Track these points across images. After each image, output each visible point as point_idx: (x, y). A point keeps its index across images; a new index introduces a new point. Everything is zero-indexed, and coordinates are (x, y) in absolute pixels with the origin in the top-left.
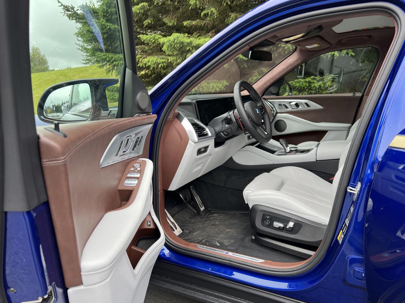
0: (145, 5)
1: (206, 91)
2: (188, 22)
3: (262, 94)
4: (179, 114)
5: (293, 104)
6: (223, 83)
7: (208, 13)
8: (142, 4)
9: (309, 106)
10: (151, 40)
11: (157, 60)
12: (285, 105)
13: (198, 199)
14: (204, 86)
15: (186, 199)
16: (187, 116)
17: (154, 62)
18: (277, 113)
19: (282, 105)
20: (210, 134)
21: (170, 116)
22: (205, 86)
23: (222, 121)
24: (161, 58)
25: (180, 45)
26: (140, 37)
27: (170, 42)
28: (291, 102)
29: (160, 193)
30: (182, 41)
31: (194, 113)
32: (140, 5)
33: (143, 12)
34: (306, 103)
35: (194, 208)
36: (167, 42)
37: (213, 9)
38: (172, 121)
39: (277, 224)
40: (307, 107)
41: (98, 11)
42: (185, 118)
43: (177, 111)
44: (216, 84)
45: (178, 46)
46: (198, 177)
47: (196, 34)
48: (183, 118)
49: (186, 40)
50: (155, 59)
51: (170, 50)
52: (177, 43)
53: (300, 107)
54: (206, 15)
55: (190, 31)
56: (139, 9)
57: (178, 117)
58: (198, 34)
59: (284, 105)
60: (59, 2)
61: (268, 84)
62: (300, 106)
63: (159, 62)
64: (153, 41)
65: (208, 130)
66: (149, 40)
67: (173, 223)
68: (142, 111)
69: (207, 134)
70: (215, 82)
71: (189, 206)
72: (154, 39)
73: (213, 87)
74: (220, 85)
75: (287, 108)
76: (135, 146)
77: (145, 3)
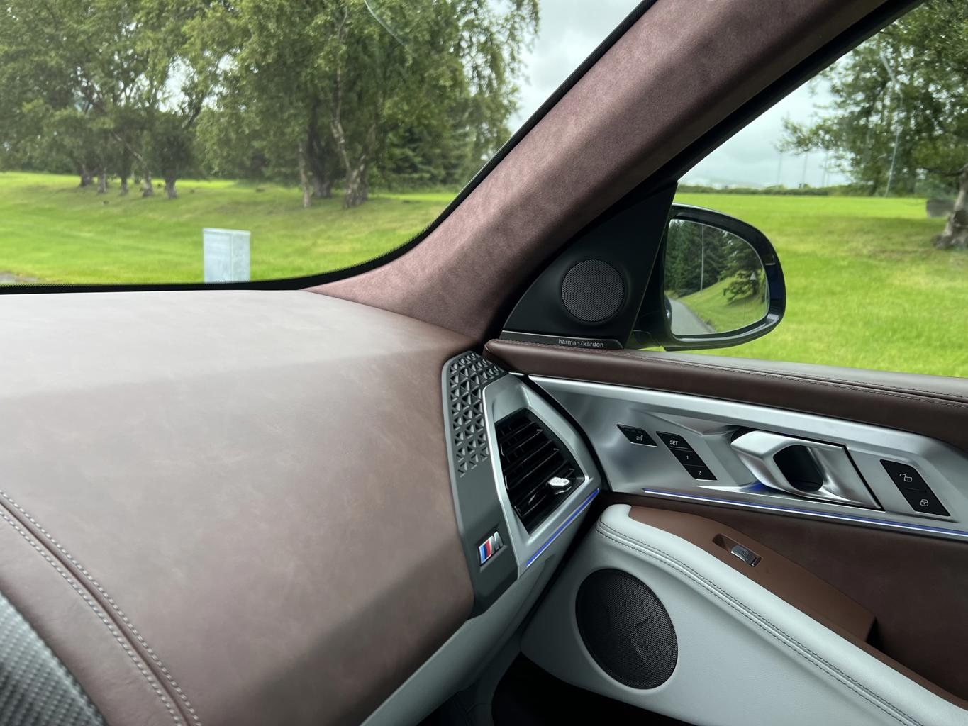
3: (489, 313)
5: (762, 450)
9: (937, 508)
12: (681, 441)
18: (604, 498)
19: (648, 440)
28: (741, 429)
34: (894, 470)
40: (905, 505)
53: (821, 490)
59: (666, 438)
61: (527, 233)
62: (831, 484)
75: (698, 468)
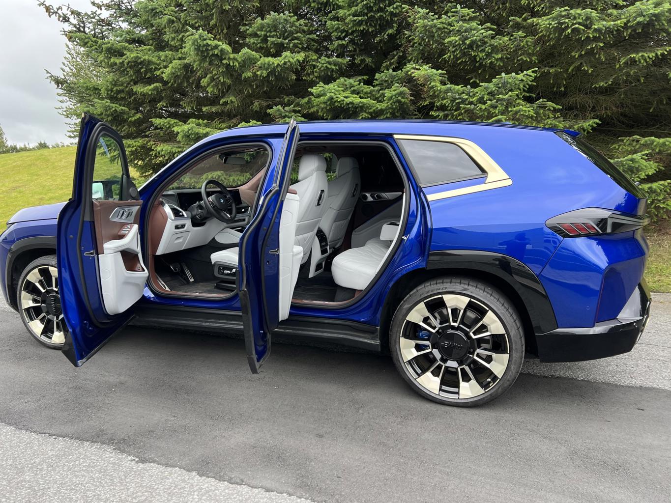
0: (158, 86)
1: (227, 184)
2: (207, 108)
4: (162, 201)
6: (246, 176)
7: (228, 101)
8: (155, 85)
10: (165, 125)
11: (172, 149)
13: (188, 273)
14: (223, 179)
15: (175, 270)
16: (168, 203)
17: (168, 151)
20: (186, 216)
21: (156, 203)
22: (225, 179)
23: (197, 207)
24: (177, 147)
25: (195, 136)
26: (152, 121)
27: (185, 132)
29: (150, 257)
30: (196, 132)
31: (176, 202)
32: (152, 86)
33: (155, 93)
35: (185, 280)
36: (180, 132)
37: (232, 98)
38: (157, 207)
39: (226, 272)
41: (100, 88)
42: (166, 204)
43: (160, 199)
44: (238, 177)
45: (193, 136)
46: (182, 249)
47: (218, 120)
48: (165, 204)
49: (201, 130)
50: (170, 148)
51: (186, 141)
52: (191, 134)
54: (226, 103)
55: (211, 117)
56: (150, 90)
57: (162, 204)
58: (221, 120)
60: (48, 72)
63: (174, 152)
64: (167, 126)
65: (184, 213)
66: (163, 125)
67: (163, 284)
68: (133, 198)
69: (183, 215)
70: (238, 174)
71: (181, 278)
72: (169, 124)
73: (234, 180)
74: (242, 178)
76: (128, 216)
77: (158, 84)
